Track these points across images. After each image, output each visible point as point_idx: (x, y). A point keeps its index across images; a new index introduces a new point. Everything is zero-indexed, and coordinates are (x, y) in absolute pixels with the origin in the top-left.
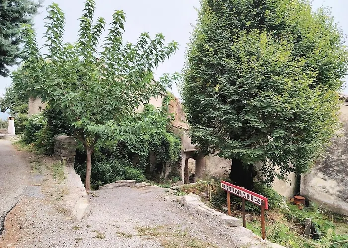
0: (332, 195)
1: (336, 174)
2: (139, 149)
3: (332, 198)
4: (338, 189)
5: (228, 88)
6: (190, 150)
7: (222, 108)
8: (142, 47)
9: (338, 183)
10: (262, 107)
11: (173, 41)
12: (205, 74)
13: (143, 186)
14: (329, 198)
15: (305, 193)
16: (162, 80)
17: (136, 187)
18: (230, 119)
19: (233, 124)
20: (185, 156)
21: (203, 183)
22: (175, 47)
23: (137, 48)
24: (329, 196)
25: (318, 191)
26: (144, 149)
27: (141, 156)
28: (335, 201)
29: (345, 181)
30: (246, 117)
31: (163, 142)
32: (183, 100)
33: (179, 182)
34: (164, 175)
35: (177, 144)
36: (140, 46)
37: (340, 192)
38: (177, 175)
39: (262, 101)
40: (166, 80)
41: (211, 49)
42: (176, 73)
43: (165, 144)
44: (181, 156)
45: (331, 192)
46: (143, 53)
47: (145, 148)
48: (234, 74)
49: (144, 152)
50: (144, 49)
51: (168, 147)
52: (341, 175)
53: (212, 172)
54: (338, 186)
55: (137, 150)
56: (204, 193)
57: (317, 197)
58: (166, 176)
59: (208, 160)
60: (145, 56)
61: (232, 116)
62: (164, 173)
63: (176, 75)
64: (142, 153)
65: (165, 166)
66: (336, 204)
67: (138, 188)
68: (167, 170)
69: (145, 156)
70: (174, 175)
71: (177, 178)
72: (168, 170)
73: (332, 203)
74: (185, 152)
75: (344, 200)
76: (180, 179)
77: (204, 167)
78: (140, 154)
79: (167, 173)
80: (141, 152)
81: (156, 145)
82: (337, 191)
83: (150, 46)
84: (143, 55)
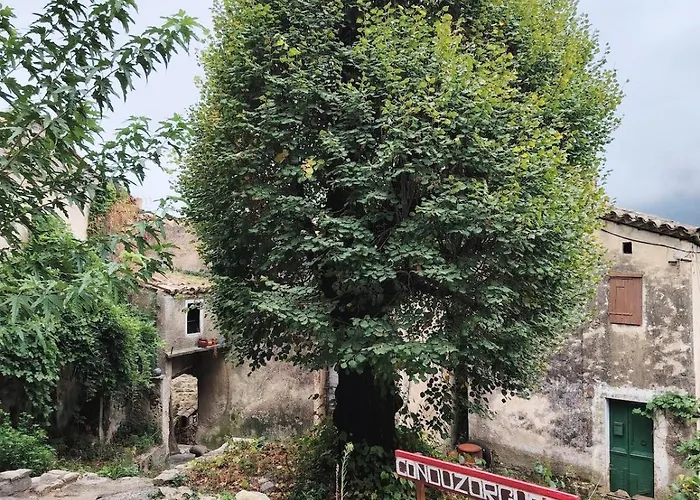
0: (540, 432)
1: (548, 381)
2: (25, 363)
3: (541, 439)
4: (553, 416)
5: (350, 169)
6: (183, 351)
7: (337, 226)
8: (64, 21)
9: (552, 401)
10: (455, 223)
11: (181, 13)
12: (274, 125)
13: (56, 483)
14: (535, 441)
15: (481, 435)
16: (123, 137)
17: (32, 491)
18: (362, 256)
19: (370, 273)
20: (169, 370)
21: (245, 446)
22: (187, 33)
23: (47, 26)
24: (535, 435)
25: (509, 426)
26: (45, 361)
27: (35, 384)
28: (549, 445)
29: (565, 396)
30: (407, 251)
31: (106, 333)
32: (182, 204)
33: (155, 449)
34: (105, 434)
35: (147, 338)
36: (56, 19)
37: (559, 423)
38: (146, 429)
39: (452, 207)
40: (138, 139)
41: (294, 52)
42: (177, 118)
43: (112, 339)
44: (158, 370)
45: (538, 424)
46: (66, 43)
47: (48, 357)
48: (365, 128)
49: (45, 373)
50: (73, 31)
51: (121, 348)
52: (557, 383)
53: (248, 409)
54: (554, 408)
55: (22, 368)
56: (262, 480)
57: (508, 440)
58: (110, 436)
59: (236, 376)
60: (70, 55)
61: (367, 250)
62: (106, 429)
63: (175, 124)
64: (40, 377)
65: (107, 408)
66: (549, 452)
67: (41, 494)
68: (114, 417)
69: (47, 383)
70: (136, 432)
71: (147, 439)
72: (117, 419)
73: (541, 452)
74: (169, 360)
75: (567, 442)
76: (158, 441)
77: (224, 397)
78: (30, 380)
79: (114, 428)
80: (34, 371)
81: (84, 346)
82: (552, 422)
83: (91, 24)
84: (66, 49)
